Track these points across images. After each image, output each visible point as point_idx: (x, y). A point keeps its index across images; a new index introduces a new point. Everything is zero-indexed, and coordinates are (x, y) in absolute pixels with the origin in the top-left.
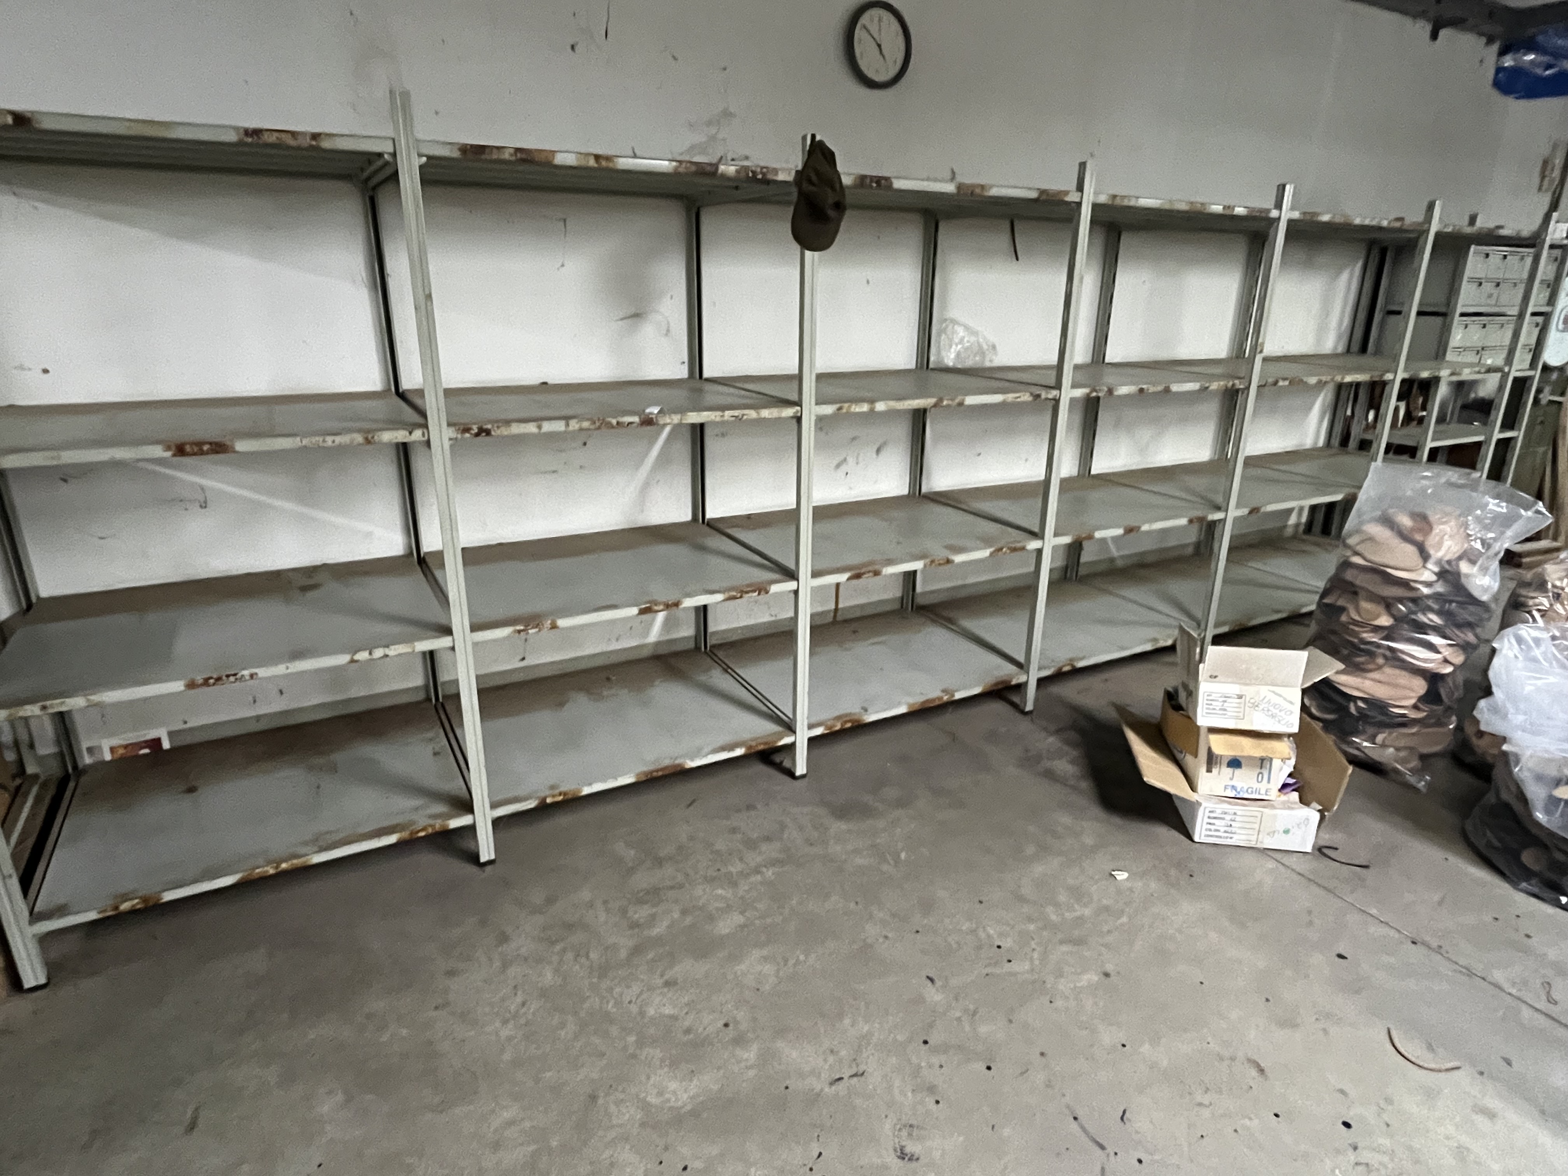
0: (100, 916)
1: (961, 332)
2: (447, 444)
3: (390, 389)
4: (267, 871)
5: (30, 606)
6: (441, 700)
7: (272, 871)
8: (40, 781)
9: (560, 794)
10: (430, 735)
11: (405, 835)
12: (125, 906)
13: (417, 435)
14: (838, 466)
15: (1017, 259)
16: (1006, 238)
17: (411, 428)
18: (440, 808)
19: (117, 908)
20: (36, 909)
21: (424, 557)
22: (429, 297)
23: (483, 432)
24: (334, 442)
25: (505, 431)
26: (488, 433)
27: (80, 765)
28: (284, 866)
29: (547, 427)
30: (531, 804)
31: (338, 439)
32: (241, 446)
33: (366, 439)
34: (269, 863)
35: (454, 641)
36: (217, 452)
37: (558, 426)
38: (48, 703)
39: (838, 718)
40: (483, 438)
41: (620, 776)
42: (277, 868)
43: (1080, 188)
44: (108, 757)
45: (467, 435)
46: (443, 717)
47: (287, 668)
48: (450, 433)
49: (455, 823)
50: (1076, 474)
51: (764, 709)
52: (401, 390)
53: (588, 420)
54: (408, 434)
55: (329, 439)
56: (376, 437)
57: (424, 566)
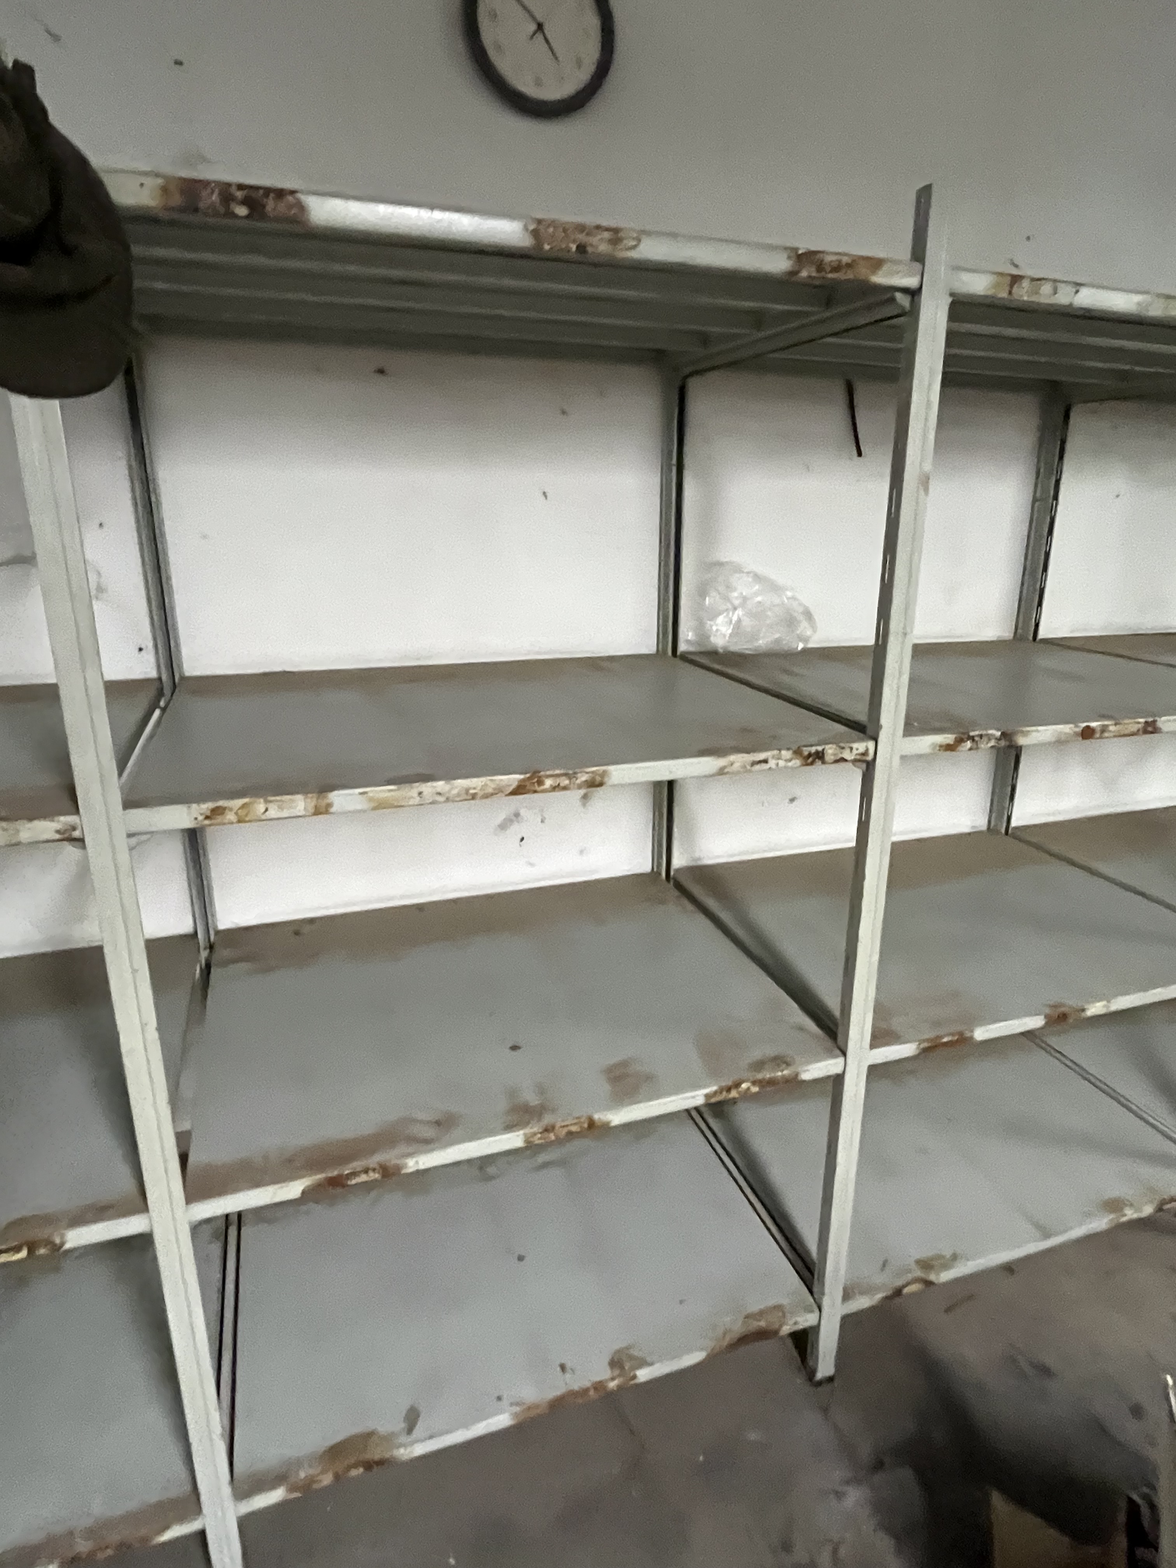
1: (743, 587)
14: (503, 826)
15: (860, 454)
16: (837, 414)
43: (918, 254)
50: (984, 827)
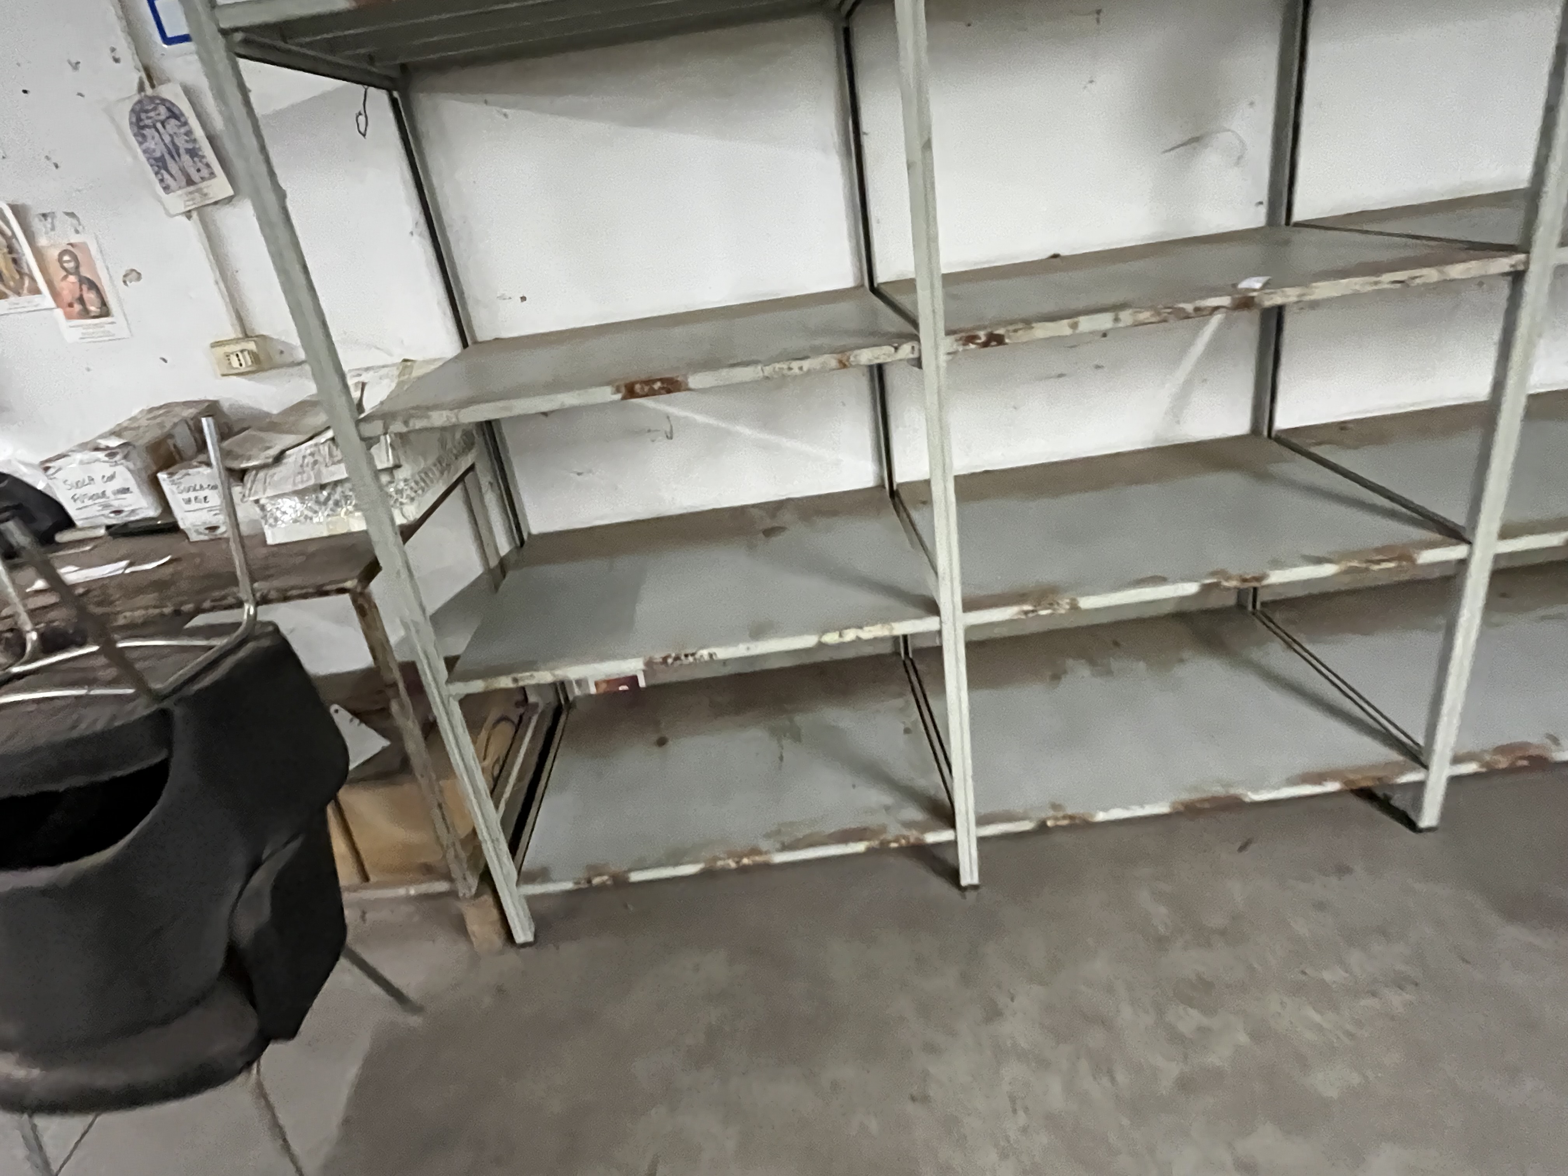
0: (576, 887)
2: (943, 358)
3: (862, 285)
4: (729, 864)
5: (522, 542)
6: (911, 655)
7: (732, 864)
8: (540, 710)
9: (1064, 817)
10: (899, 702)
11: (875, 843)
12: (596, 881)
13: (906, 350)
17: (897, 339)
18: (914, 814)
19: (589, 881)
20: (523, 868)
21: (897, 490)
22: (927, 146)
23: (995, 339)
24: (801, 368)
25: (1023, 336)
26: (999, 340)
27: (571, 698)
28: (745, 861)
29: (1086, 324)
30: (1026, 826)
31: (806, 364)
32: (695, 381)
33: (840, 362)
34: (731, 855)
35: (941, 622)
36: (669, 391)
37: (1104, 321)
38: (519, 675)
39: (1501, 750)
40: (994, 350)
41: (1148, 803)
42: (737, 863)
44: (593, 690)
45: (972, 346)
46: (914, 678)
47: (748, 649)
48: (948, 344)
49: (931, 838)
51: (1379, 727)
52: (875, 285)
53: (1147, 308)
54: (893, 350)
55: (795, 365)
56: (852, 359)
57: (896, 499)
